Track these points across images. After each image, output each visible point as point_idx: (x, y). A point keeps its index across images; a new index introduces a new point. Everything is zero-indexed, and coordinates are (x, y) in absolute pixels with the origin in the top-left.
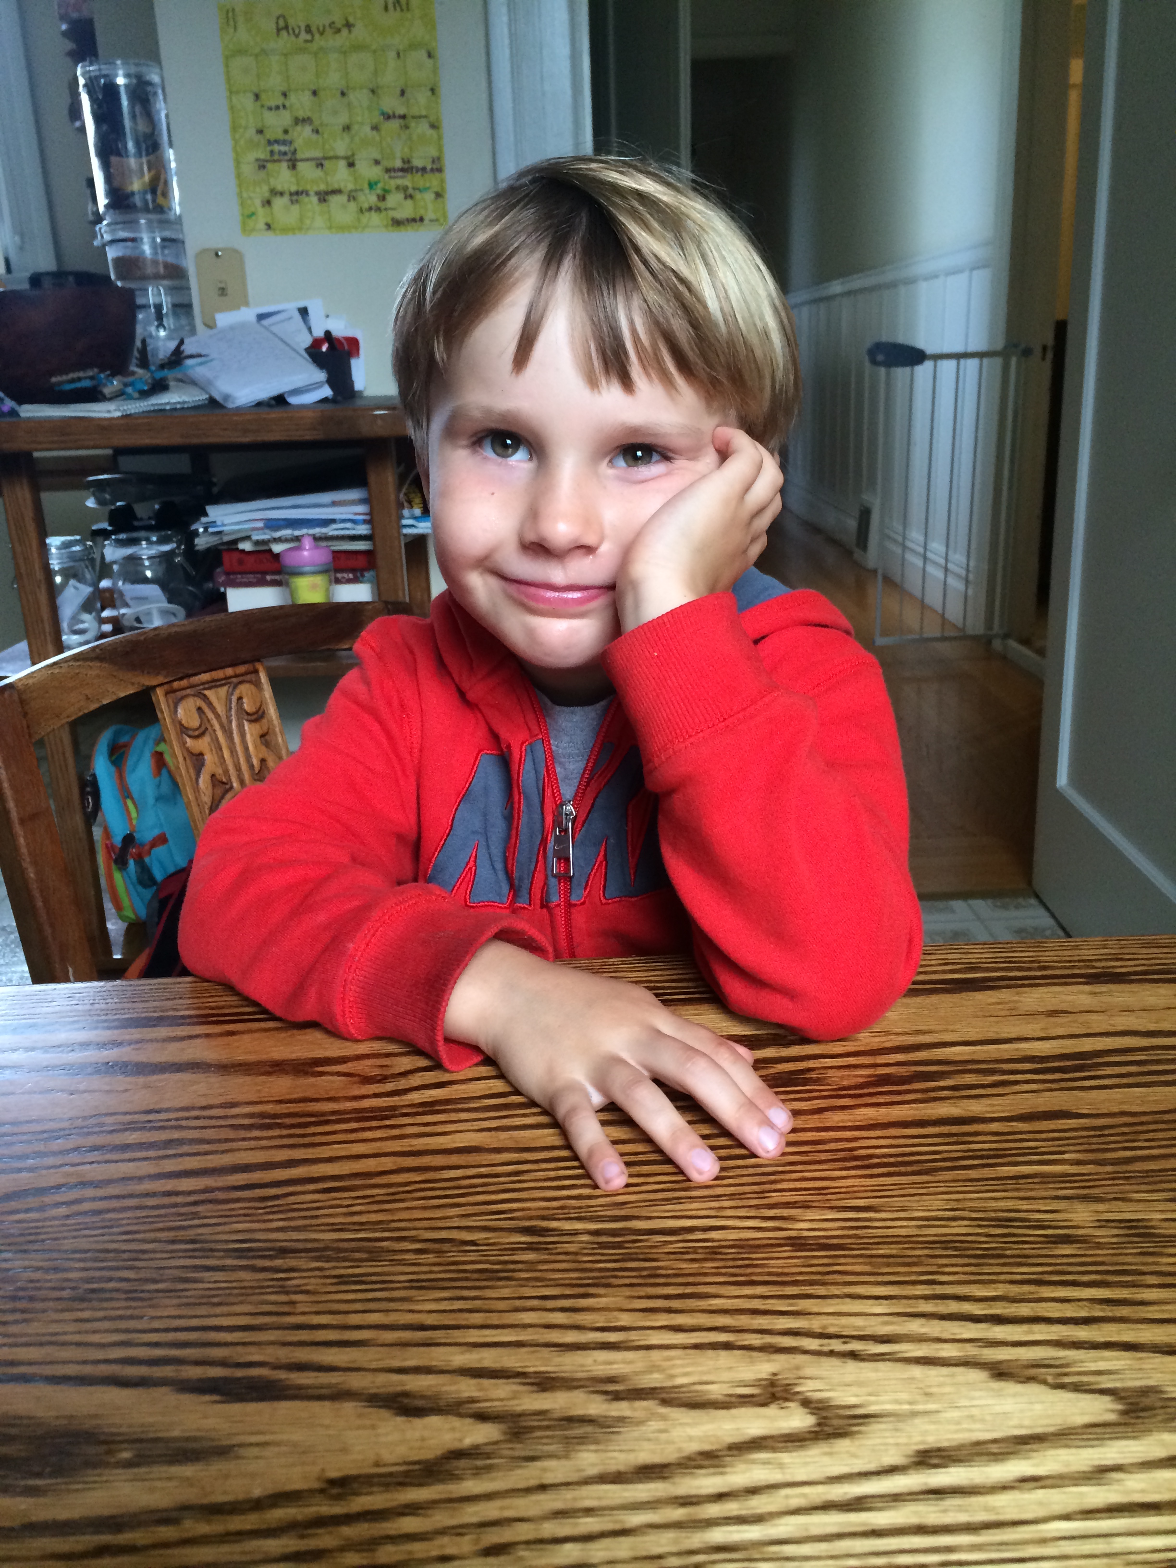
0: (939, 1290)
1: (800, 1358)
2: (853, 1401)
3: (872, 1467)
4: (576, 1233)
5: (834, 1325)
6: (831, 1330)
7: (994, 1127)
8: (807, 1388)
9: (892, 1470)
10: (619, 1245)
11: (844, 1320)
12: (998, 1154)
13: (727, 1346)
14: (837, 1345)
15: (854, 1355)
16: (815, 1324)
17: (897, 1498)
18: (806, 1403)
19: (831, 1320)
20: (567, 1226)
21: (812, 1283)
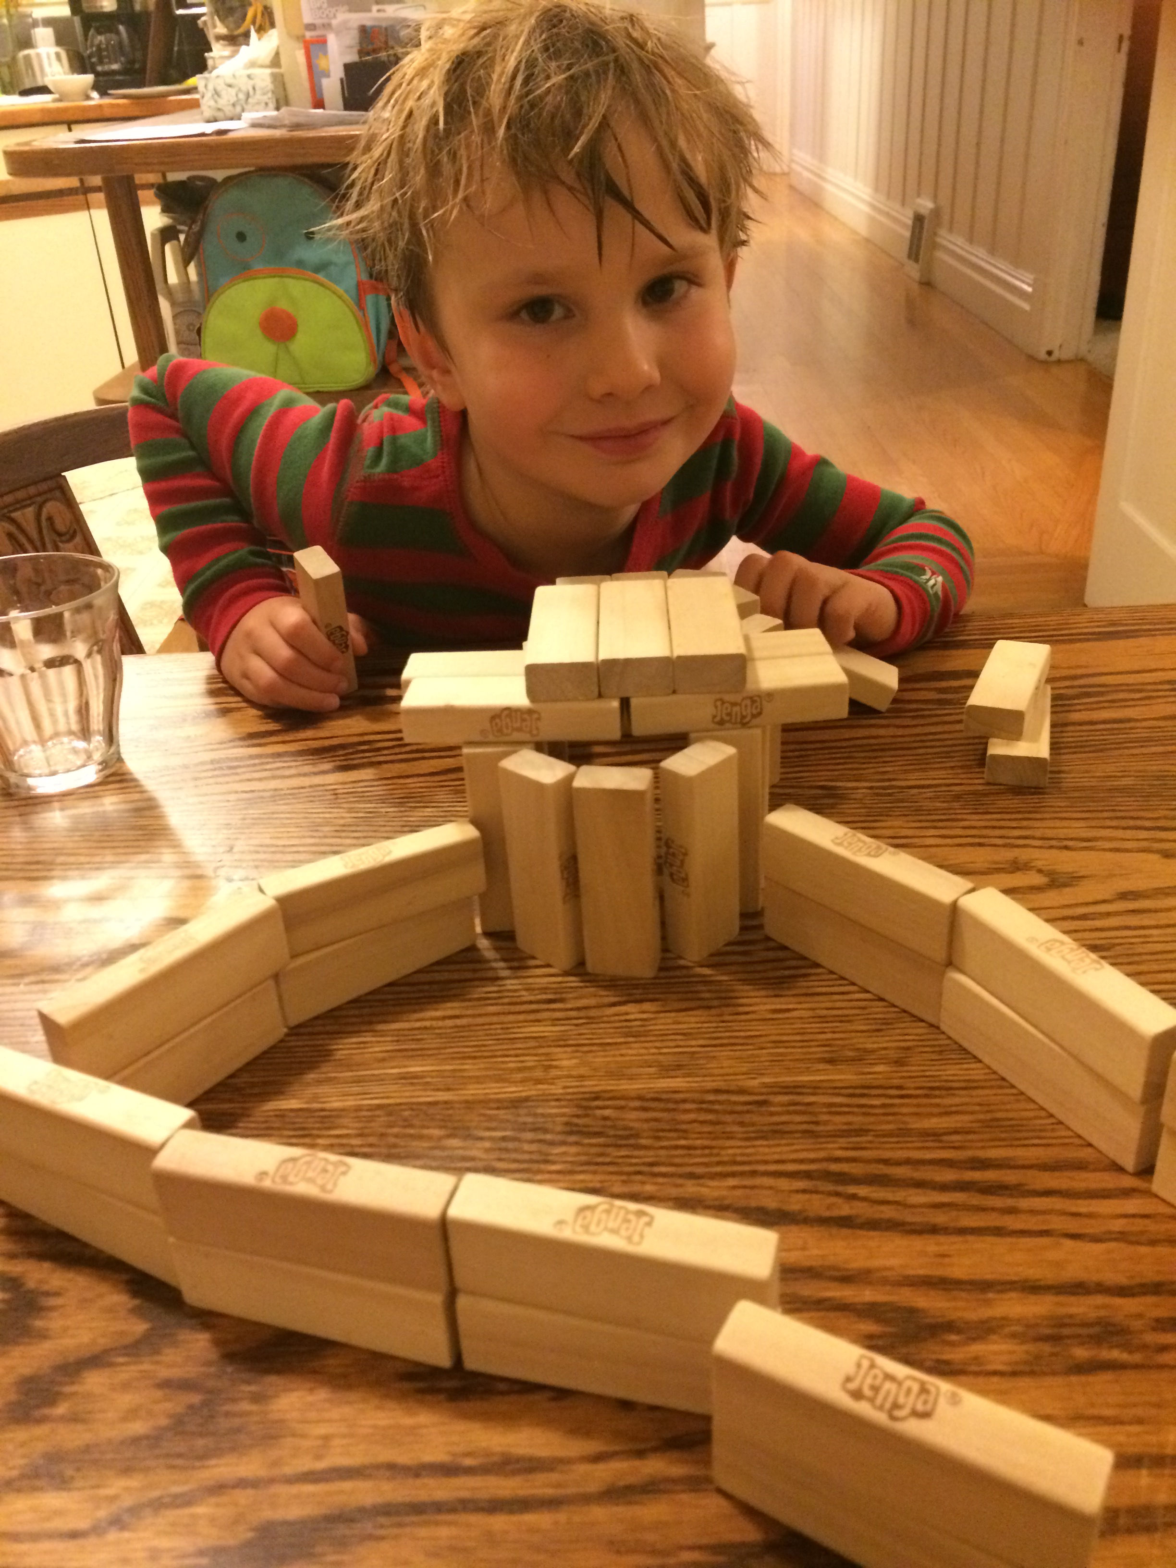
0: (1119, 814)
1: (1030, 850)
2: (1070, 870)
3: (1090, 900)
4: (857, 788)
5: (1049, 833)
6: (1050, 836)
7: (1145, 724)
8: (1039, 864)
9: (1104, 901)
10: (890, 795)
11: (1055, 831)
12: (1149, 740)
13: (980, 845)
14: (1054, 843)
15: (1066, 848)
16: (1038, 833)
17: (1108, 914)
18: (1040, 871)
19: (1047, 831)
20: (850, 785)
21: (1030, 812)
